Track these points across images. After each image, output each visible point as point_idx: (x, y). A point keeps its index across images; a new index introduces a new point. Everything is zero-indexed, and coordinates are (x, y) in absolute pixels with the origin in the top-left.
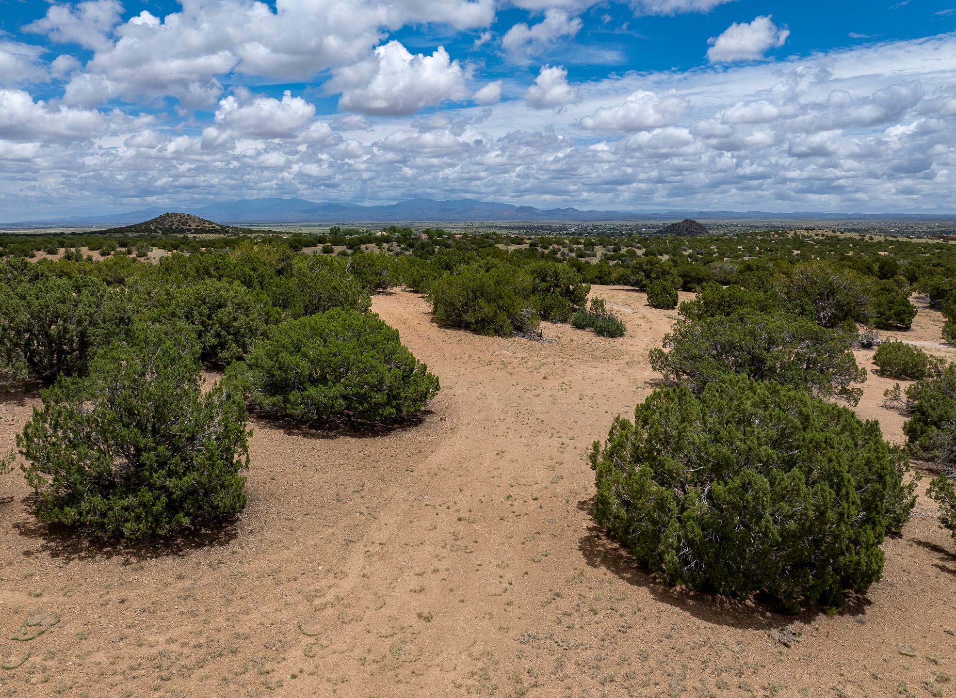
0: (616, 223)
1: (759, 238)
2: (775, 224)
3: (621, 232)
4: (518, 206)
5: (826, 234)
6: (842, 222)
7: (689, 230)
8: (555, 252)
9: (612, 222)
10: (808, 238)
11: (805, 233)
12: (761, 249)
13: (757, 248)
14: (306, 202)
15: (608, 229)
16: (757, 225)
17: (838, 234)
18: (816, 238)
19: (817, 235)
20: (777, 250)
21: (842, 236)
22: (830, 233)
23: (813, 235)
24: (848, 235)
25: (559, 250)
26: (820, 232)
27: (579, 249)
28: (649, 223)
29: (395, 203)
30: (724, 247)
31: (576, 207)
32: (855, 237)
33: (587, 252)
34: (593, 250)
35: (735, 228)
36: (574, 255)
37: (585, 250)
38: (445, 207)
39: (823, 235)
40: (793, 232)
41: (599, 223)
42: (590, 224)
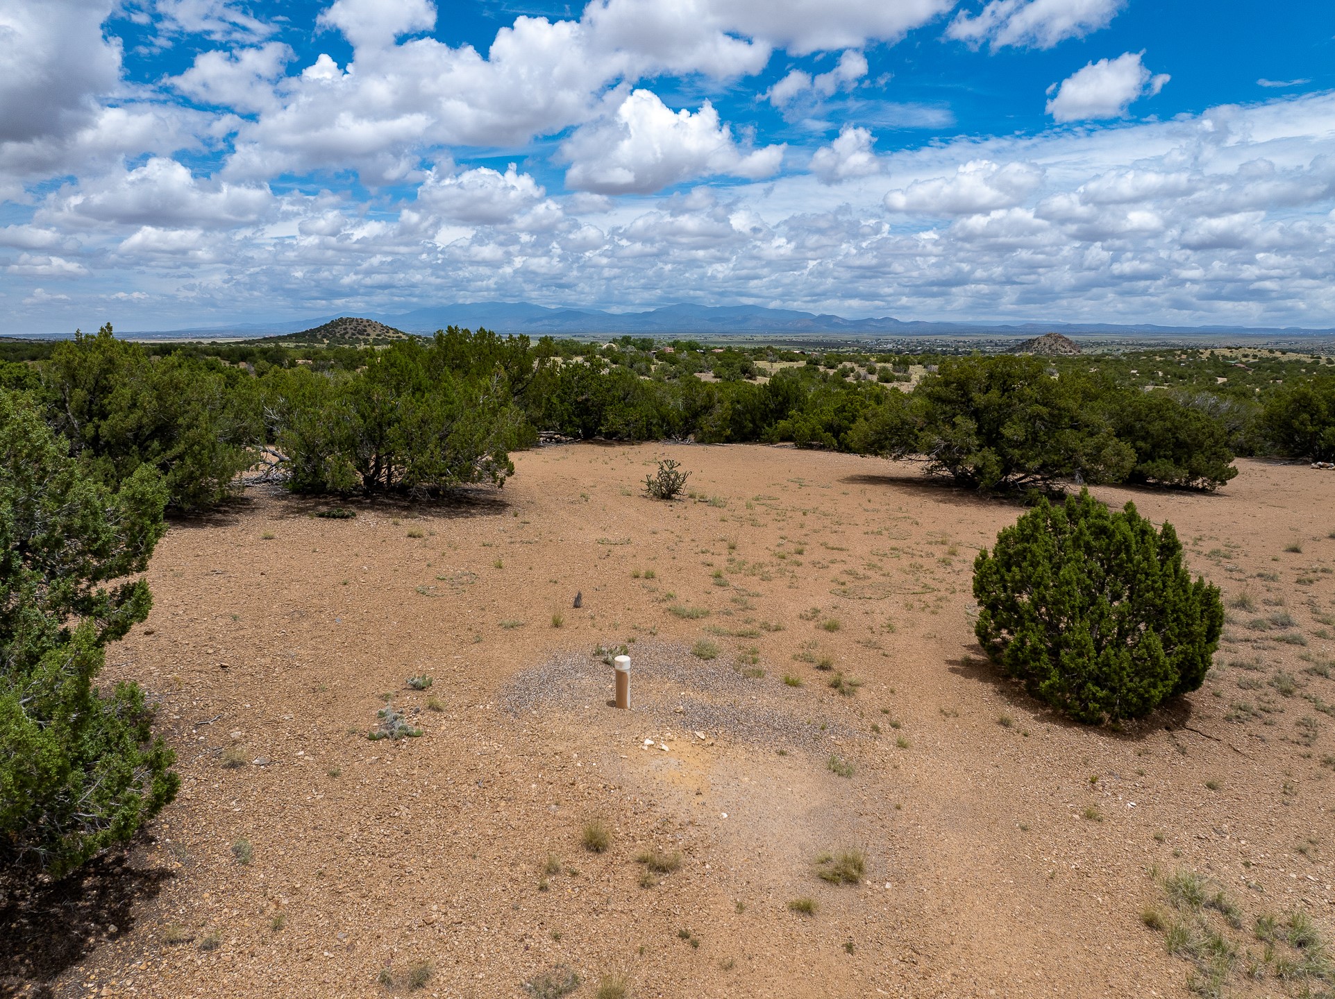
0: (949, 339)
1: (1158, 359)
2: (1175, 342)
3: (956, 350)
4: (817, 314)
5: (1259, 354)
6: (1273, 340)
7: (1053, 347)
8: (845, 373)
9: (944, 337)
10: (1234, 359)
11: (1227, 353)
12: (1166, 374)
13: (1160, 374)
14: (537, 307)
15: (938, 346)
16: (1149, 342)
17: (1278, 354)
18: (1244, 360)
19: (1246, 356)
20: (1191, 376)
21: (1284, 358)
22: (1265, 354)
23: (1240, 356)
24: (1293, 356)
25: (852, 370)
26: (1249, 352)
27: (884, 369)
28: (995, 338)
29: (652, 310)
30: (1110, 371)
31: (894, 317)
32: (1304, 359)
33: (897, 374)
34: (905, 371)
35: (1118, 347)
36: (874, 378)
37: (895, 370)
38: (716, 315)
39: (1255, 357)
40: (1209, 351)
41: (925, 338)
42: (914, 338)
